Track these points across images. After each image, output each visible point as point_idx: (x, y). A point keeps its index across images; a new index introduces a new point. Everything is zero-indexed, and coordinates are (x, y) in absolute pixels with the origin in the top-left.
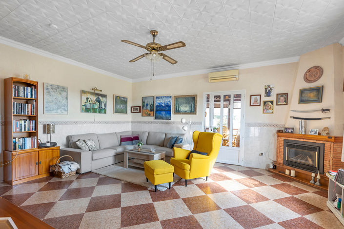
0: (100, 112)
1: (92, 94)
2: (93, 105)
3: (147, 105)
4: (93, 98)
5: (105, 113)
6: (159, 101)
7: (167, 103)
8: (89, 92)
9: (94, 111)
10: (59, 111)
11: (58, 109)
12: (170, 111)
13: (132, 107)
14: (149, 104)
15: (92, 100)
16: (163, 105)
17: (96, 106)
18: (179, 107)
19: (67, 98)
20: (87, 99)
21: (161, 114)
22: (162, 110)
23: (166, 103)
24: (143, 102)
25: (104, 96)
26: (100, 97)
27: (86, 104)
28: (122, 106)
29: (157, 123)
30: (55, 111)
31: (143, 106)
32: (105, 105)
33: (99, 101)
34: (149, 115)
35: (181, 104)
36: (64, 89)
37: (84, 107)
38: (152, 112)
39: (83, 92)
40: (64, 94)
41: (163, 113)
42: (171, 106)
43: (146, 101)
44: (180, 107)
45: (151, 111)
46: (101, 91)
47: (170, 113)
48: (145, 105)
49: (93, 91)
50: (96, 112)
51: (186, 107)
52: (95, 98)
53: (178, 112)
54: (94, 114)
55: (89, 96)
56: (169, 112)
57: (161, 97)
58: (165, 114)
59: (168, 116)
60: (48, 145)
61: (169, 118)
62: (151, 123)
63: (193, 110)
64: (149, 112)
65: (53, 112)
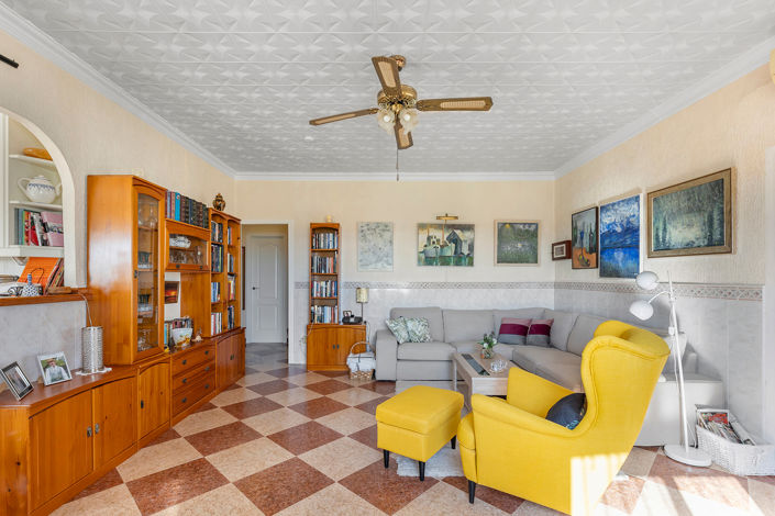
0: (458, 264)
1: (439, 227)
2: (442, 251)
3: (582, 233)
4: (442, 235)
5: (471, 264)
6: (606, 219)
7: (629, 222)
8: (432, 226)
9: (445, 261)
10: (379, 265)
11: (377, 262)
12: (638, 247)
13: (553, 245)
14: (587, 231)
15: (438, 241)
16: (619, 229)
17: (450, 252)
18: (665, 230)
19: (391, 242)
20: (429, 238)
21: (614, 258)
22: (614, 248)
23: (624, 223)
24: (574, 228)
25: (469, 228)
26: (458, 232)
27: (428, 248)
28: (519, 245)
29: (604, 288)
30: (373, 266)
31: (575, 238)
32: (471, 248)
33: (456, 241)
34: (586, 265)
35: (673, 216)
36: (386, 227)
37: (423, 256)
38: (594, 255)
39: (422, 226)
40: (387, 235)
41: (619, 256)
42: (638, 229)
43: (579, 224)
44: (669, 228)
45: (591, 251)
46: (456, 218)
47: (637, 256)
48: (579, 235)
49: (442, 222)
50: (448, 264)
51: (690, 226)
52: (446, 235)
53: (662, 249)
54: (444, 268)
55: (433, 232)
56: (633, 251)
57: (613, 205)
58: (625, 259)
59: (630, 264)
60: (352, 320)
61: (633, 274)
62: (590, 287)
63: (717, 236)
64: (587, 257)
65: (370, 268)
